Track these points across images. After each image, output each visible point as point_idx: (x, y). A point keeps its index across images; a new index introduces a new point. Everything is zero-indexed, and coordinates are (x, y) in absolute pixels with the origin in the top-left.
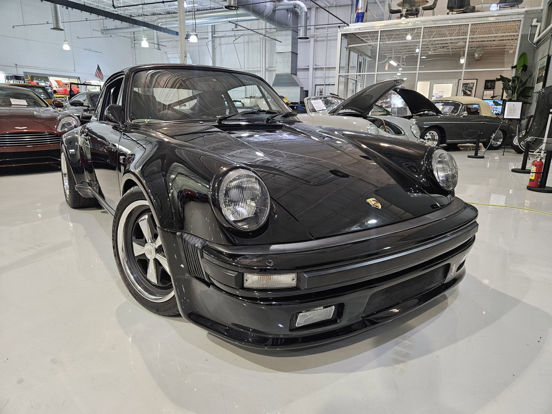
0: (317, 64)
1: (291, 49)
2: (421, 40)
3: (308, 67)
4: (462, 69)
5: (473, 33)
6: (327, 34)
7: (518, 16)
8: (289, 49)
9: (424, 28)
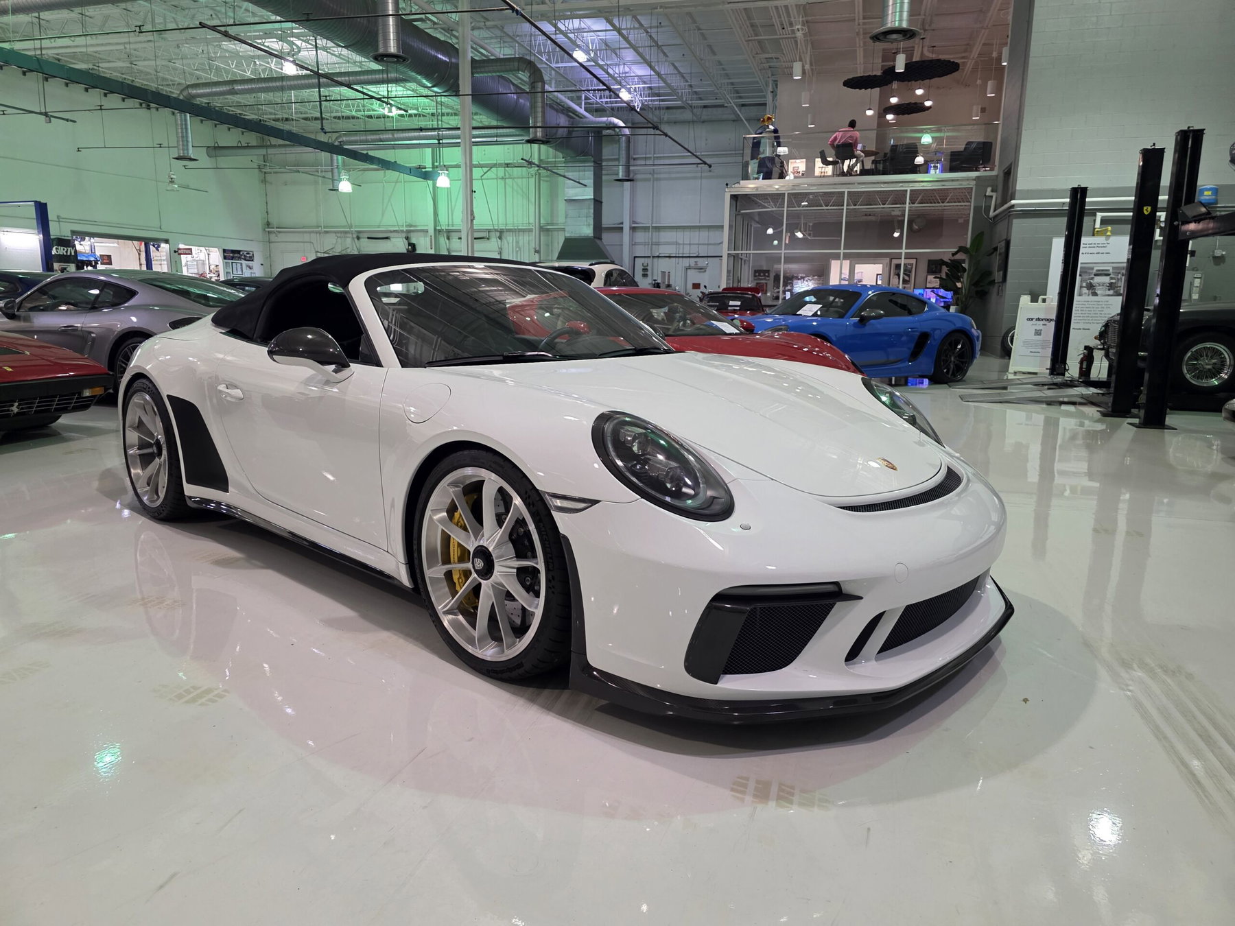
0: (638, 220)
1: (592, 194)
2: (845, 207)
3: (621, 226)
4: (902, 249)
5: (912, 202)
6: (653, 170)
7: (968, 182)
8: (589, 194)
9: (848, 192)
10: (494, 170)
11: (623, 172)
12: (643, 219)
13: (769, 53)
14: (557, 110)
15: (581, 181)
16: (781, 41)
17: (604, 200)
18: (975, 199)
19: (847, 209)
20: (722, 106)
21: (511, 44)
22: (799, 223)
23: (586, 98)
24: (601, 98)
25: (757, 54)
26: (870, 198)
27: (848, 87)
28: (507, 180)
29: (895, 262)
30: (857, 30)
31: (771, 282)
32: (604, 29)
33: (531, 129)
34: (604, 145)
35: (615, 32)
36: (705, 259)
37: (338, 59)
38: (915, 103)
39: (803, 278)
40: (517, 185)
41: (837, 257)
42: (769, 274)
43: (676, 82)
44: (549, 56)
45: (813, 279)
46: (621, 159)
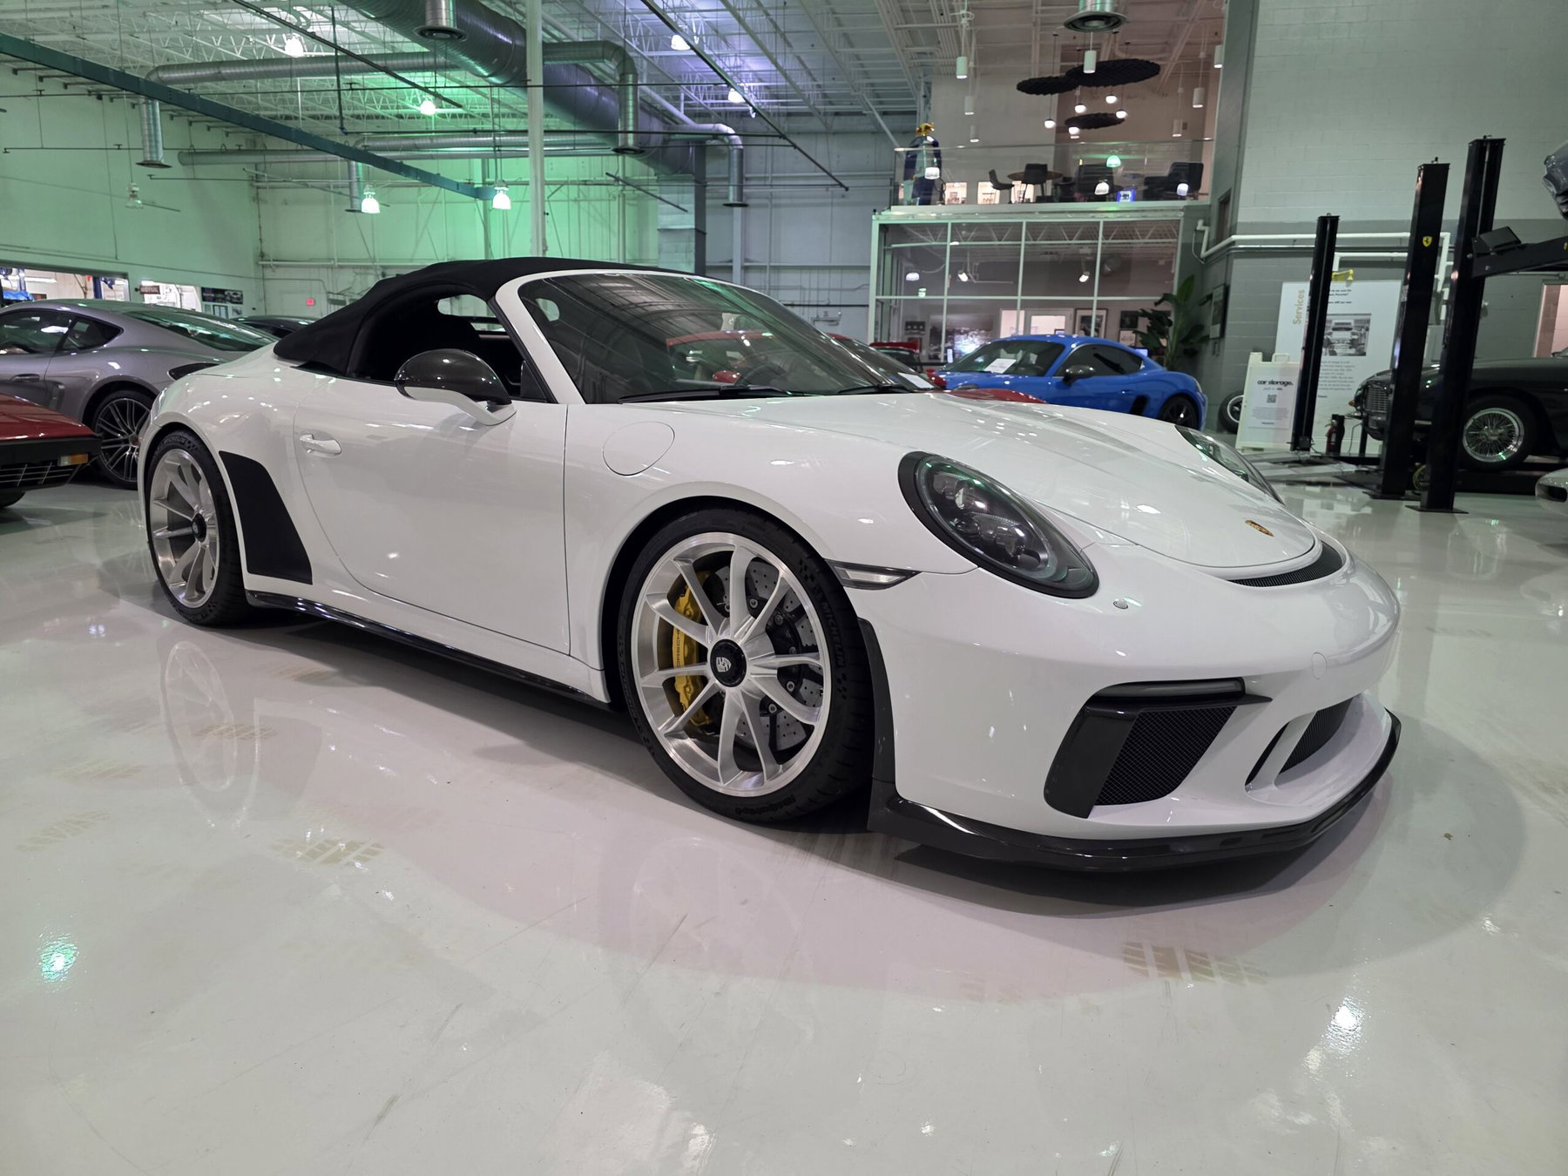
1: (694, 223)
2: (1023, 242)
3: (730, 264)
4: (1093, 295)
5: (1106, 236)
6: (771, 193)
7: (1174, 213)
8: (688, 222)
9: (1027, 223)
10: (564, 188)
11: (734, 194)
12: (758, 256)
13: (921, 46)
14: (649, 113)
15: (681, 206)
16: (938, 30)
17: (708, 231)
18: (1183, 235)
19: (1026, 245)
20: (860, 114)
21: (590, 25)
22: (962, 263)
23: (687, 98)
24: (704, 99)
25: (907, 46)
26: (1052, 231)
27: (1023, 91)
28: (582, 203)
29: (1081, 313)
30: (1034, 20)
31: (926, 336)
32: (715, 8)
33: (620, 135)
34: (707, 160)
35: (728, 13)
36: (838, 308)
37: (362, 38)
38: (1105, 115)
39: (966, 332)
40: (596, 210)
41: (1011, 306)
42: (924, 326)
43: (802, 82)
44: (641, 43)
45: (979, 334)
46: (732, 179)
